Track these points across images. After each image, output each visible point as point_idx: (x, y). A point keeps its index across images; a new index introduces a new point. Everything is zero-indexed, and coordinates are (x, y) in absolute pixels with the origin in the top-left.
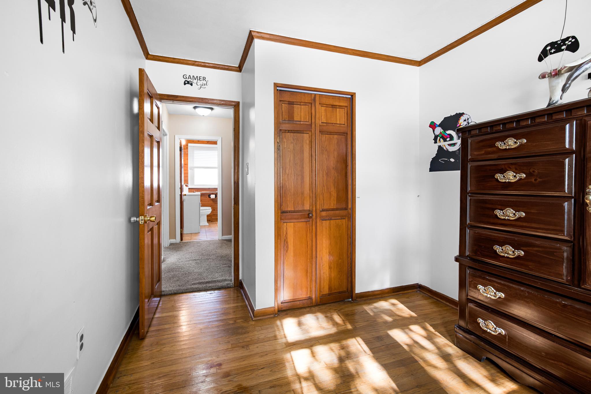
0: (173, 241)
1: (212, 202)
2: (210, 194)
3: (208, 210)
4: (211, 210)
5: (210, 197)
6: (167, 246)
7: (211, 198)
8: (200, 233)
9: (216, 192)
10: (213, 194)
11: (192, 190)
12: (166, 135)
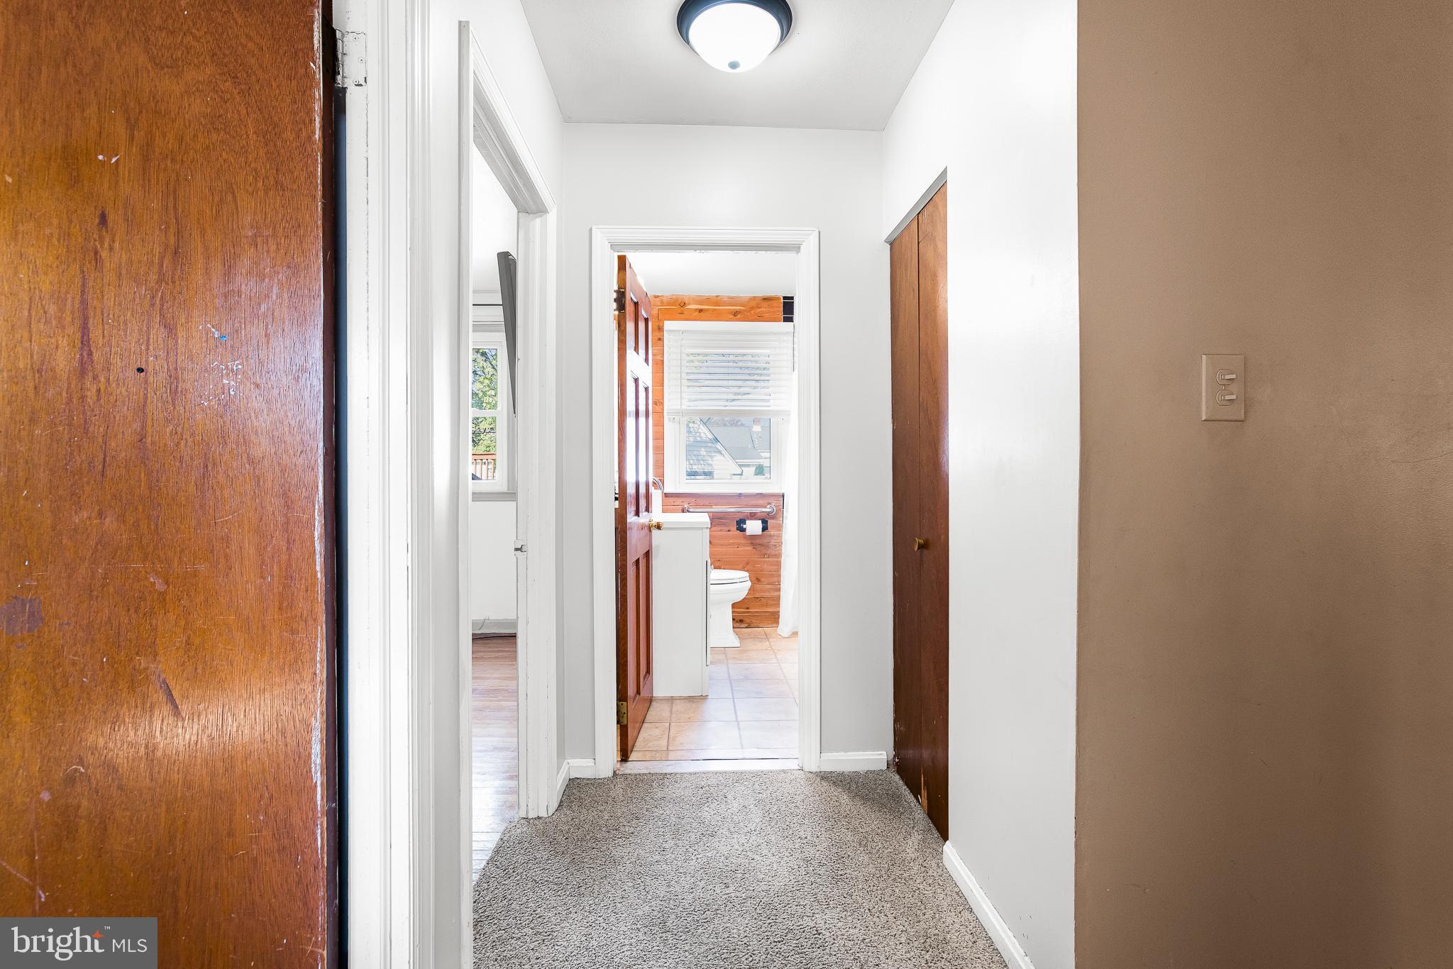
0: (582, 767)
1: (750, 548)
2: (741, 516)
3: (736, 583)
4: (749, 584)
5: (744, 530)
6: (543, 814)
7: (748, 532)
8: (703, 698)
9: (764, 510)
10: (753, 516)
11: (678, 501)
12: (541, 210)
